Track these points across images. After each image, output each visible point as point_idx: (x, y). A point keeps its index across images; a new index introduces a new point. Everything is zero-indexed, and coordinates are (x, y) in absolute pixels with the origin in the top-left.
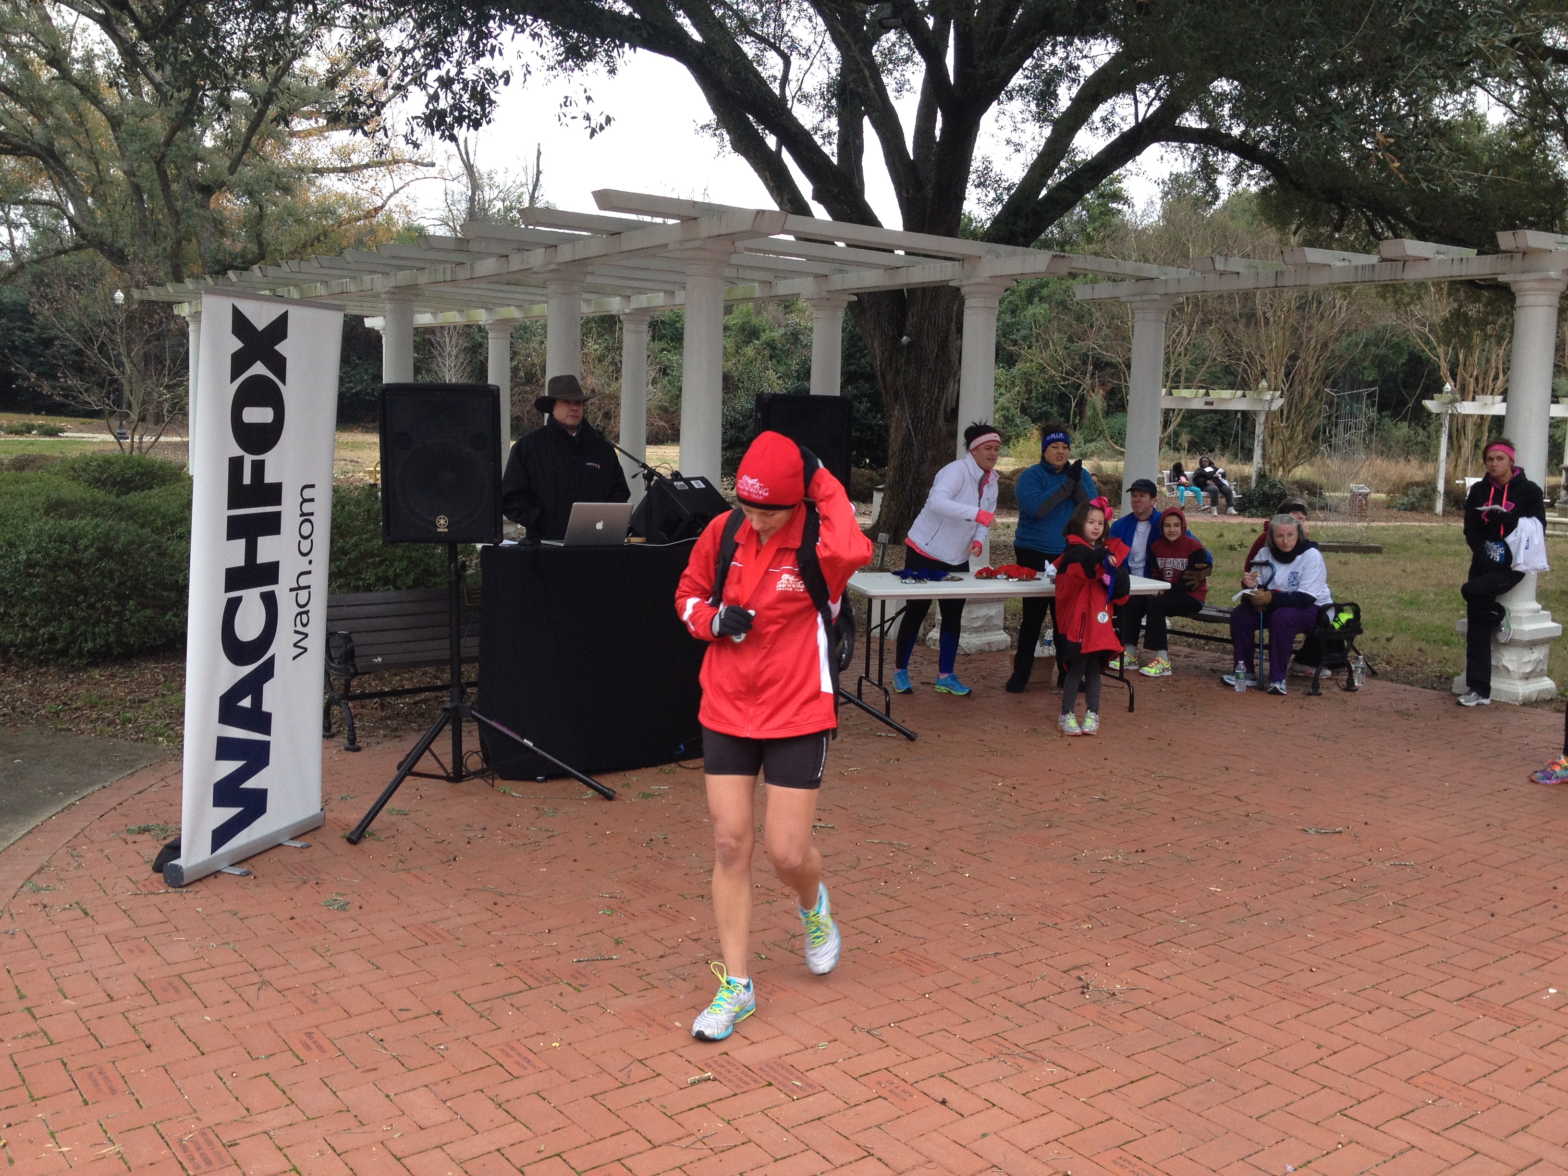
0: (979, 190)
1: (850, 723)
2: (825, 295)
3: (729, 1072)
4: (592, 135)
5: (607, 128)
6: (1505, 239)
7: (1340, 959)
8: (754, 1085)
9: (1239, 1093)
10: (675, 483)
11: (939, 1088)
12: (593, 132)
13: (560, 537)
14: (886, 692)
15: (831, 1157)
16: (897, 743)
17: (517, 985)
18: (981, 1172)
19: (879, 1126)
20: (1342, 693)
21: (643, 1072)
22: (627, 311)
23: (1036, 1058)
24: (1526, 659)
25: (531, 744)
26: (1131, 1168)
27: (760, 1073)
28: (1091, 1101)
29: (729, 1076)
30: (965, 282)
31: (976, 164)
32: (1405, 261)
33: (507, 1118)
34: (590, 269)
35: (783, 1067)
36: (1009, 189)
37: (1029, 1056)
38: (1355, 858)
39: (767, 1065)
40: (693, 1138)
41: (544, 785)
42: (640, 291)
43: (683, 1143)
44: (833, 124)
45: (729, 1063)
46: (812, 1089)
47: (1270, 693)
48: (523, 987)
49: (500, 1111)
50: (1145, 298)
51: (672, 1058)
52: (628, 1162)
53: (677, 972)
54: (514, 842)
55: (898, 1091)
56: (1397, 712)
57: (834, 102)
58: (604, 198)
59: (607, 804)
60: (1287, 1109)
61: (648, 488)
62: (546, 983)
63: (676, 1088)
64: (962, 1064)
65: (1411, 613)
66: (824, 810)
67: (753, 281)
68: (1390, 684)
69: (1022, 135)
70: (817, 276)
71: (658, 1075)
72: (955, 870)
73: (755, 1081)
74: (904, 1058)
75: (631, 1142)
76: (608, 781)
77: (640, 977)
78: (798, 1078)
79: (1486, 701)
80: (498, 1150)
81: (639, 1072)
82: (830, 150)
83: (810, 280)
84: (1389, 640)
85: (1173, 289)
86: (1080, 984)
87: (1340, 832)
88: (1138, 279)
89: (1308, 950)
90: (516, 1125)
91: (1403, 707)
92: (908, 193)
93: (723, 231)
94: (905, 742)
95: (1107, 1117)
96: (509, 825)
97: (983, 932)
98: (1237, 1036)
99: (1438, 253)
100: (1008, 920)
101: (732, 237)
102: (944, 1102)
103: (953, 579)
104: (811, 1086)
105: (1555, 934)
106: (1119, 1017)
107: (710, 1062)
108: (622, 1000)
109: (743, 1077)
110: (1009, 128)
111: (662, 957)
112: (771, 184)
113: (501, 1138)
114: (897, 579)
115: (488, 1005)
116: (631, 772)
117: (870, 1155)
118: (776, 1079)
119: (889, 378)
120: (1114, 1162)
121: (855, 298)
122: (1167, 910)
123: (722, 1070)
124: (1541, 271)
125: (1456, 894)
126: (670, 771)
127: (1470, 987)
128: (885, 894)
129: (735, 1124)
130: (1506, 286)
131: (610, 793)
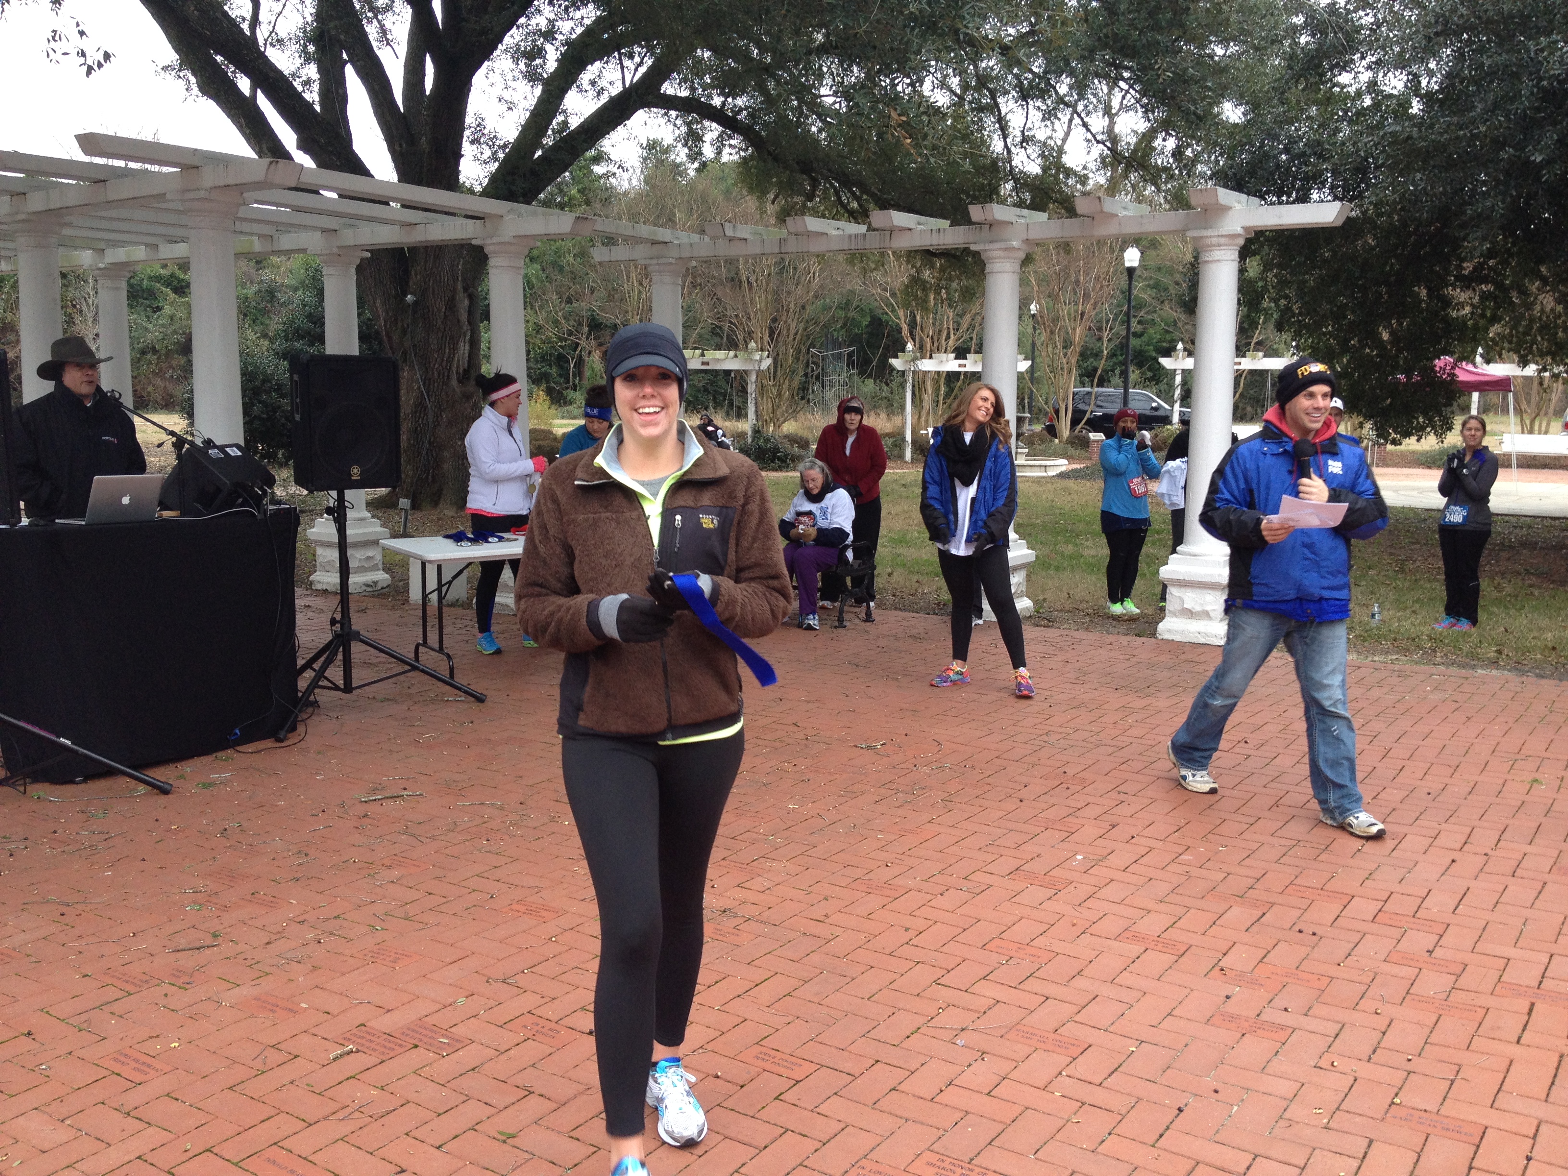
0: (474, 147)
1: (412, 691)
2: (335, 250)
3: (371, 1041)
4: (89, 73)
5: (106, 66)
6: (976, 212)
7: (908, 853)
8: (401, 1050)
9: (849, 979)
10: (209, 452)
11: (583, 1022)
12: (90, 70)
13: (81, 515)
14: (449, 657)
15: (493, 1102)
16: (466, 706)
17: (112, 993)
19: (533, 1066)
20: (863, 624)
21: (280, 1057)
22: (101, 266)
25: (69, 743)
27: (403, 1038)
28: (723, 1008)
29: (373, 1045)
30: (488, 241)
31: (469, 120)
32: (892, 231)
33: (141, 1125)
34: (67, 219)
35: (425, 1028)
36: (505, 146)
38: (902, 766)
39: (408, 1029)
40: (350, 1110)
41: (83, 786)
42: (116, 244)
43: (340, 1115)
44: (312, 71)
45: (368, 1033)
46: (458, 1044)
47: (806, 629)
48: (120, 994)
49: (130, 1119)
50: (661, 261)
51: (305, 1039)
52: (285, 1144)
53: (289, 955)
54: (66, 849)
55: (544, 1030)
56: (911, 636)
57: (311, 48)
58: (88, 142)
59: (162, 799)
60: (891, 986)
61: (179, 457)
62: (146, 986)
63: (318, 1067)
66: (408, 779)
67: (252, 234)
68: (900, 613)
69: (514, 93)
70: (324, 231)
71: (296, 1057)
72: (553, 820)
73: (400, 1045)
74: (543, 999)
75: (283, 1125)
76: (160, 774)
77: (250, 967)
78: (443, 1036)
80: (139, 1157)
81: (274, 1057)
82: (313, 96)
83: (318, 235)
85: (686, 254)
88: (655, 243)
89: (881, 848)
90: (151, 1130)
91: (914, 632)
92: (401, 146)
93: (231, 181)
94: (475, 706)
95: (742, 1019)
96: (55, 832)
98: (838, 931)
99: (919, 224)
101: (241, 188)
104: (457, 1041)
105: (1071, 810)
106: (735, 931)
107: (348, 1035)
108: (236, 991)
109: (387, 1044)
110: (500, 85)
111: (268, 943)
112: (246, 130)
113: (138, 1146)
114: (449, 543)
115: (84, 1017)
116: (183, 763)
117: (531, 1093)
118: (421, 1040)
119: (395, 338)
120: (757, 1058)
121: (369, 255)
122: (755, 830)
123: (363, 1041)
124: (1005, 241)
125: (987, 788)
126: (228, 757)
127: (1017, 863)
128: (490, 852)
129: (390, 1088)
130: (976, 255)
131: (166, 786)
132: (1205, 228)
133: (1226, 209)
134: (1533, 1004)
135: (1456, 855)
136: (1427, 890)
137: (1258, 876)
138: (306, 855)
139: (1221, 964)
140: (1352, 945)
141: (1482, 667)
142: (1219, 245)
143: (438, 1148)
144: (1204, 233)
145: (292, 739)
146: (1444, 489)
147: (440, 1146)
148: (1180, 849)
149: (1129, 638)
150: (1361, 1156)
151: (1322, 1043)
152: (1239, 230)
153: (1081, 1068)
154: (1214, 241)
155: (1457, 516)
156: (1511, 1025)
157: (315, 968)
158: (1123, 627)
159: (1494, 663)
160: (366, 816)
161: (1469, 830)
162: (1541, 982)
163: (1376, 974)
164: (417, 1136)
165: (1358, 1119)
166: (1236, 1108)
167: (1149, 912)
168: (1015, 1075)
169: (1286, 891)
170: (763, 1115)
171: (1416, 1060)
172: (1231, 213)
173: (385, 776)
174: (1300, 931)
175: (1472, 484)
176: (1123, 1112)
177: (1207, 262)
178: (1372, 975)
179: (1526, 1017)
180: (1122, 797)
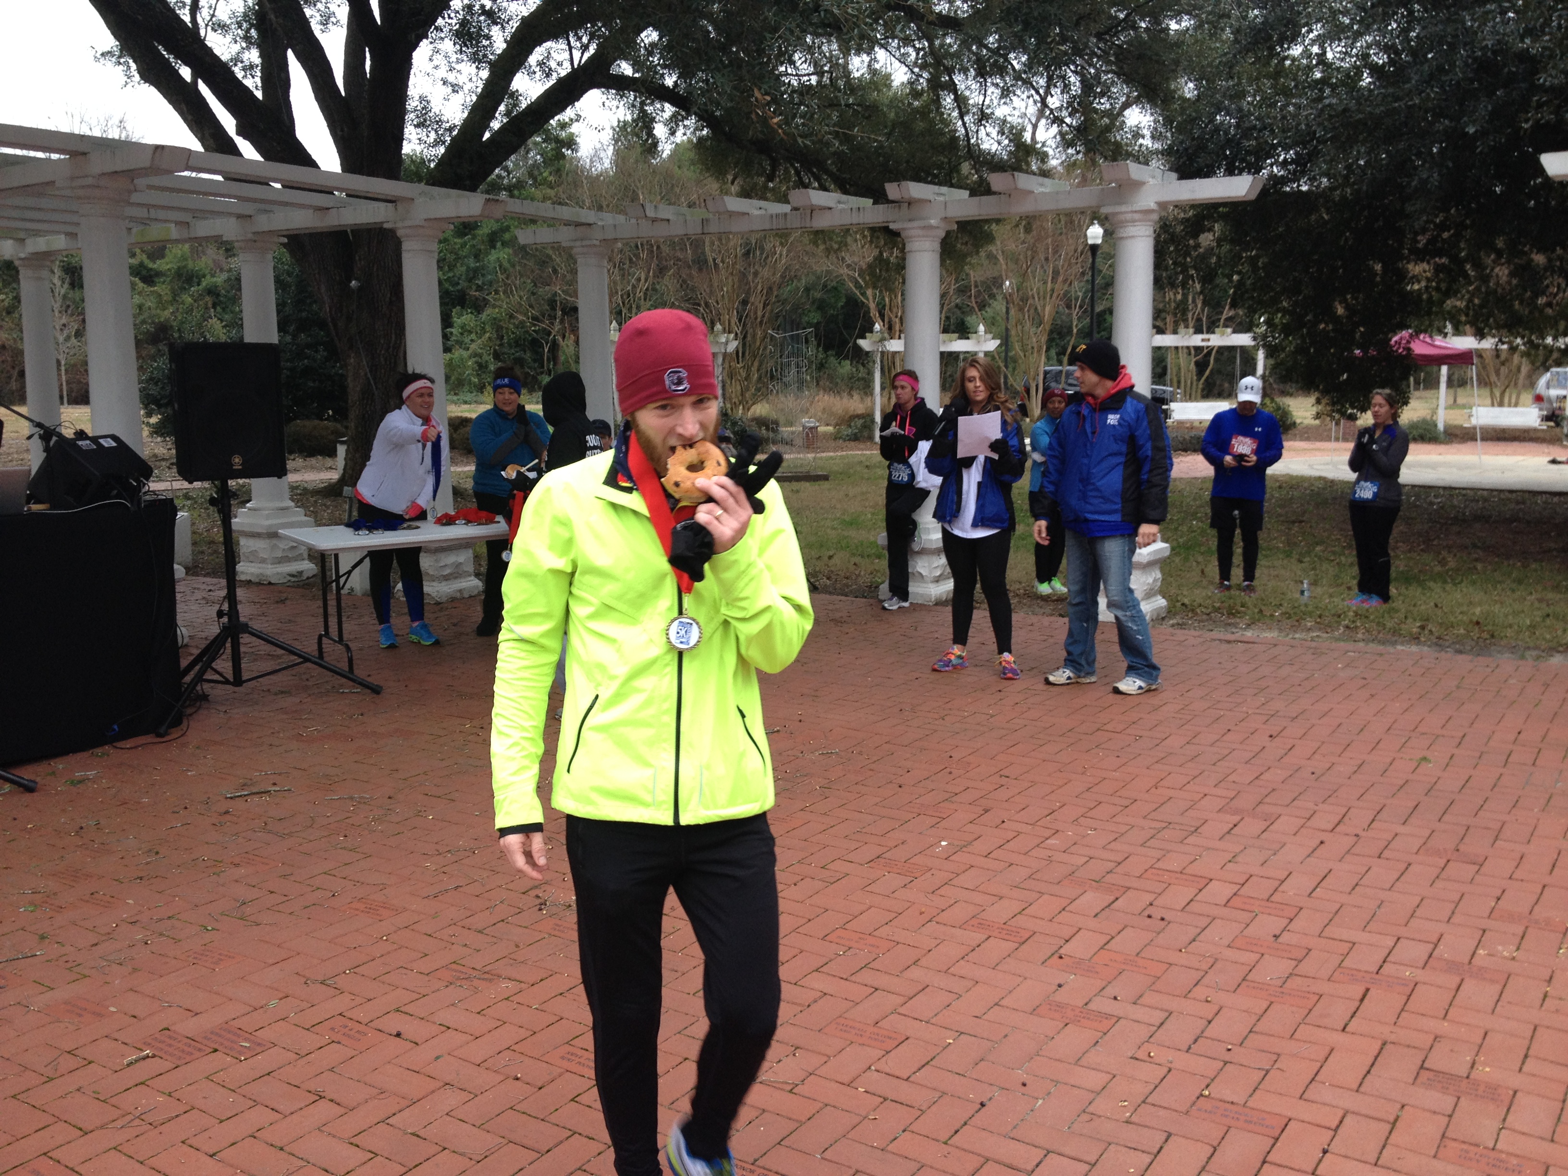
0: (419, 130)
1: (310, 683)
2: (250, 236)
3: (170, 1045)
6: (892, 190)
8: (197, 1054)
9: (679, 974)
10: (80, 443)
11: (394, 1023)
14: (348, 648)
15: (280, 1108)
16: (360, 698)
18: (433, 1092)
19: (331, 1070)
21: (72, 1063)
22: (22, 255)
23: (490, 976)
24: (935, 565)
26: (577, 1060)
27: (205, 1042)
28: (544, 1007)
29: (172, 1050)
30: (399, 225)
31: (412, 104)
32: (813, 210)
35: (229, 1032)
36: (450, 129)
37: (486, 976)
38: (789, 753)
39: (212, 1033)
40: (130, 1117)
42: (37, 233)
43: (118, 1124)
44: (253, 56)
45: (170, 1037)
46: (260, 1048)
50: (585, 243)
51: (105, 1043)
52: (55, 1154)
53: (112, 957)
55: (352, 1033)
56: (832, 620)
57: (253, 32)
59: (27, 797)
61: (47, 449)
63: (110, 1072)
64: (418, 996)
65: (852, 533)
66: (280, 774)
67: (166, 221)
68: (828, 596)
69: (458, 75)
70: (240, 217)
71: (91, 1062)
72: (418, 814)
73: (200, 1050)
74: (359, 1000)
75: (57, 1135)
76: (27, 773)
77: (70, 969)
78: (246, 1040)
79: (906, 604)
81: (68, 1063)
82: (253, 83)
83: (233, 220)
84: (830, 557)
85: (610, 235)
86: (538, 901)
87: (778, 731)
88: (578, 225)
91: (837, 615)
92: (342, 130)
93: (118, 168)
94: (370, 696)
95: (557, 1018)
97: (444, 869)
99: (839, 202)
100: (470, 854)
101: (130, 174)
102: (398, 1035)
103: (409, 528)
104: (259, 1044)
105: (947, 795)
107: (148, 1039)
108: (48, 994)
109: (186, 1048)
110: (444, 68)
111: (94, 945)
112: (190, 118)
114: (350, 531)
116: (57, 760)
117: (321, 1097)
118: (222, 1044)
119: (341, 324)
120: (563, 1058)
121: (286, 240)
123: (163, 1046)
124: (924, 219)
125: (871, 773)
126: (103, 754)
127: (879, 850)
128: (344, 848)
129: (176, 1095)
130: (895, 234)
131: (31, 784)
132: (1120, 204)
133: (1138, 185)
134: (1368, 990)
135: (1324, 836)
136: (1287, 873)
137: (1119, 859)
138: (157, 853)
139: (1062, 951)
140: (1199, 930)
141: (1402, 644)
142: (1134, 221)
143: (211, 1156)
144: (1118, 209)
145: (175, 733)
146: (1354, 464)
147: (214, 1154)
148: (1048, 833)
149: (1052, 619)
150: (1155, 1151)
151: (1143, 1032)
152: (1153, 206)
153: (891, 1064)
154: (1129, 216)
155: (1367, 491)
156: (1339, 1012)
157: (135, 970)
158: (1048, 609)
159: (1415, 639)
160: (227, 812)
161: (1344, 810)
162: (1381, 967)
163: (1216, 960)
164: (195, 1144)
165: (1162, 1112)
166: (1040, 1102)
167: (1001, 898)
168: (822, 1071)
169: (1145, 876)
170: (553, 1118)
171: (1236, 1049)
172: (1145, 188)
173: (257, 770)
174: (1149, 917)
175: (1383, 460)
176: (923, 1108)
177: (1122, 238)
178: (1211, 960)
179: (1357, 1004)
180: (1004, 781)
